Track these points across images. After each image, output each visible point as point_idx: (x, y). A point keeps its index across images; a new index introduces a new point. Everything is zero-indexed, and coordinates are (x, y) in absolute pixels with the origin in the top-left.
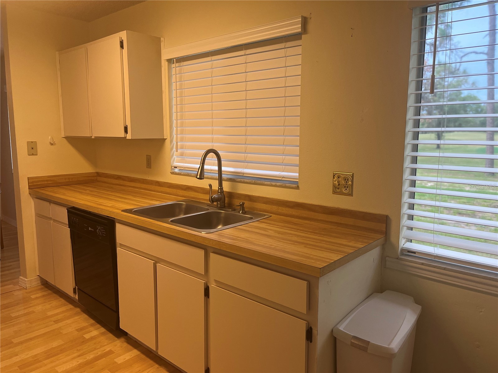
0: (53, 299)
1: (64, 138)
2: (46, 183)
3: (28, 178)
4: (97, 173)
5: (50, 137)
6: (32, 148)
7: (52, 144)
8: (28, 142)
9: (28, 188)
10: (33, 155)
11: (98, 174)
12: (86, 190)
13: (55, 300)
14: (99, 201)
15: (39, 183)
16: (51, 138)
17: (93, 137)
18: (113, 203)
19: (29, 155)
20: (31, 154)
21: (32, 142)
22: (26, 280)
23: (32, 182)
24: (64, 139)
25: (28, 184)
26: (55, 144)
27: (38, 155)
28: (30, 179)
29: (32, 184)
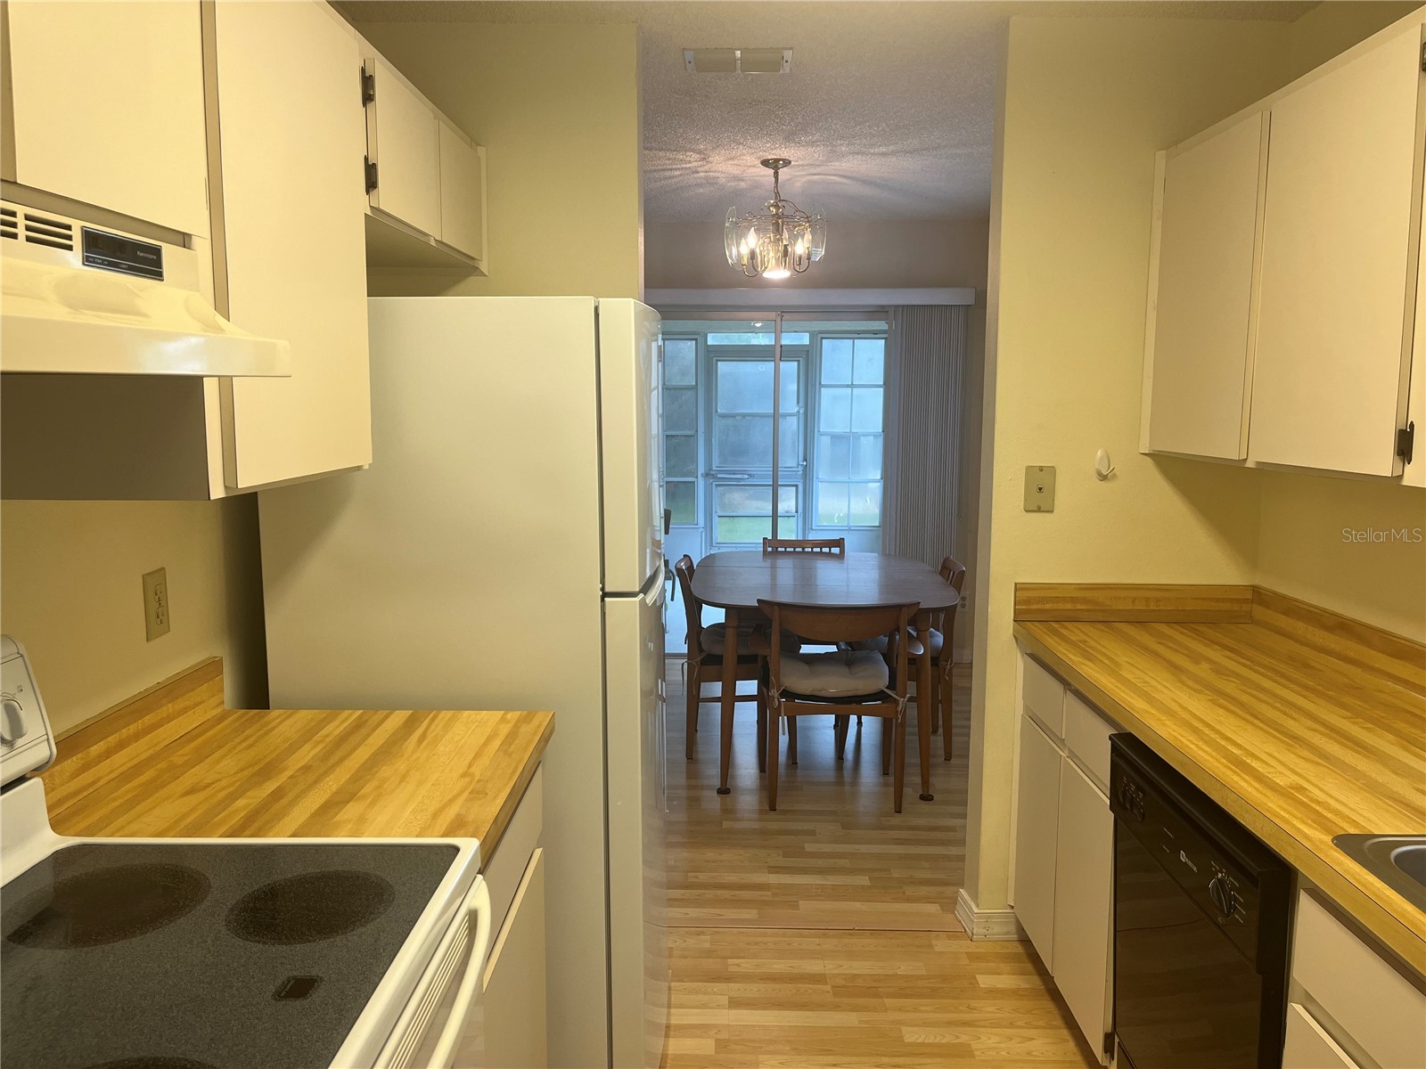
0: (1041, 1023)
1: (1146, 457)
2: (1069, 606)
3: (1016, 584)
4: (1255, 590)
5: (1099, 452)
6: (1040, 489)
7: (1103, 478)
8: (1029, 468)
9: (1012, 618)
10: (1039, 510)
11: (1258, 595)
12: (1196, 658)
13: (1043, 1028)
14: (1239, 740)
15: (1048, 606)
16: (1102, 457)
17: (1249, 464)
18: (1302, 766)
19: (1027, 511)
20: (1036, 509)
21: (1041, 469)
22: (976, 911)
23: (1028, 601)
24: (1148, 460)
25: (1015, 605)
26: (1115, 476)
27: (1055, 511)
28: (1021, 589)
29: (1024, 607)
